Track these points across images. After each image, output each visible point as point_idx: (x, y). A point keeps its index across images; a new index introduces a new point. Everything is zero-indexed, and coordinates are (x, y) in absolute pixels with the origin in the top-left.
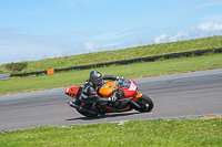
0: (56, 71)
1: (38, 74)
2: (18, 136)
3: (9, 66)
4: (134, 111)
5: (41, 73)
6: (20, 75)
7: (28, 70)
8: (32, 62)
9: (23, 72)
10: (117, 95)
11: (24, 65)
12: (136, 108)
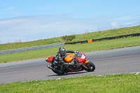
0: (93, 40)
1: (82, 42)
2: (72, 82)
3: (64, 38)
4: (84, 71)
5: (84, 42)
6: (71, 43)
7: (76, 40)
8: (78, 35)
9: (72, 41)
10: (75, 62)
11: (73, 37)
12: (86, 69)
